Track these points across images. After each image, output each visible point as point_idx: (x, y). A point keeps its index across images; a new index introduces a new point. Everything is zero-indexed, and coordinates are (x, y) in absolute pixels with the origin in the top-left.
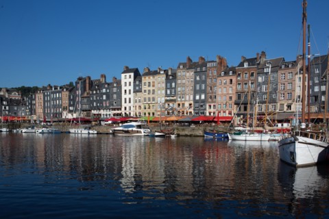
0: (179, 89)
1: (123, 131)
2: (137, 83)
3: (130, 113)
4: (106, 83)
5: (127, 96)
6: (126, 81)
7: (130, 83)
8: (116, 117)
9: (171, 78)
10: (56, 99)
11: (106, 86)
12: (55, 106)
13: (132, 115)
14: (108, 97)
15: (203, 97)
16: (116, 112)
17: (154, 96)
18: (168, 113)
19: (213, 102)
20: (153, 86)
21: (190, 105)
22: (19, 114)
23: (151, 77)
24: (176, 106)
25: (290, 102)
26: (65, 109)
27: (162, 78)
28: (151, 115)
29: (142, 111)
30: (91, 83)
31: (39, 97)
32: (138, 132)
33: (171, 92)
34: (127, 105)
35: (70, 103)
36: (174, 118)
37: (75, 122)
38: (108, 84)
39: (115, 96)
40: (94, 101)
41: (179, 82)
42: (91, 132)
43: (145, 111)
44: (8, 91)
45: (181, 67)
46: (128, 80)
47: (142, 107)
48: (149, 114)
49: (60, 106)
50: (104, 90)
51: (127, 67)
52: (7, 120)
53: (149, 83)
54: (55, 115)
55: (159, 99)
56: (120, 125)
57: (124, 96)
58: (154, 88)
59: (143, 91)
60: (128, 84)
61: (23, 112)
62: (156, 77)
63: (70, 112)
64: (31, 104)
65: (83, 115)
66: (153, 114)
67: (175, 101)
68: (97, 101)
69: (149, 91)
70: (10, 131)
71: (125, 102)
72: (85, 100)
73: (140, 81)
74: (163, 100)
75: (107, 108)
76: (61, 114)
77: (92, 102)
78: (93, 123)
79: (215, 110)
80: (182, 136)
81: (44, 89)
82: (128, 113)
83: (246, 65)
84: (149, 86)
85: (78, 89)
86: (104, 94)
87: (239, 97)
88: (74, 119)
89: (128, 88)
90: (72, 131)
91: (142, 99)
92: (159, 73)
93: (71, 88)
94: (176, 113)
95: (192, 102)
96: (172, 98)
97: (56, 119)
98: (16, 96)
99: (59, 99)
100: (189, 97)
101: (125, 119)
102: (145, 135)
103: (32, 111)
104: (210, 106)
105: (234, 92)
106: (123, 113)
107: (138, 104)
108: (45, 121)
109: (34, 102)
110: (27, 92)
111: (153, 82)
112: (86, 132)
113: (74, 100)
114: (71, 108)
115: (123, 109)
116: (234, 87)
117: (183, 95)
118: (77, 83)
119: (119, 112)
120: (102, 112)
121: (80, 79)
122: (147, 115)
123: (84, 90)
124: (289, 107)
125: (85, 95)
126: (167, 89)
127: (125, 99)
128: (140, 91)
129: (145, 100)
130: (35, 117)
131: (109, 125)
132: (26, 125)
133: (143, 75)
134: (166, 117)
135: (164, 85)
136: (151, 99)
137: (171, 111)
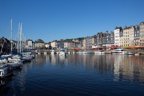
0: (141, 34)
1: (115, 52)
2: (121, 33)
3: (118, 45)
4: (108, 34)
5: (117, 38)
6: (116, 32)
7: (118, 33)
8: (112, 47)
9: (137, 29)
10: (90, 41)
11: (108, 35)
12: (90, 44)
13: (119, 46)
14: (109, 39)
16: (112, 45)
17: (128, 37)
18: (135, 44)
20: (128, 33)
22: (78, 47)
23: (127, 30)
24: (139, 41)
26: (93, 44)
27: (133, 30)
28: (127, 45)
29: (123, 44)
30: (102, 35)
31: (84, 41)
32: (121, 53)
33: (137, 35)
34: (117, 42)
35: (95, 42)
36: (138, 46)
37: (96, 49)
38: (109, 34)
39: (112, 39)
40: (103, 41)
41: (141, 30)
42: (102, 53)
43: (125, 44)
44: (75, 39)
45: (142, 24)
46: (117, 32)
47: (123, 42)
48: (126, 45)
49: (91, 44)
50: (107, 37)
51: (117, 27)
52: (74, 49)
53: (126, 32)
54: (90, 47)
55: (131, 39)
56: (114, 50)
57: (115, 38)
58: (128, 34)
59: (124, 36)
60: (117, 34)
61: (79, 46)
62: (130, 29)
63: (95, 45)
64: (82, 43)
65: (99, 47)
66: (128, 45)
67: (139, 39)
68: (105, 41)
69: (126, 36)
70: (75, 53)
71: (116, 41)
72: (100, 41)
73: (122, 32)
74: (133, 39)
75: (109, 44)
76: (92, 46)
77: (103, 42)
78: (103, 49)
80: (142, 54)
81: (86, 38)
82: (117, 45)
84: (126, 33)
85: (97, 37)
86: (107, 38)
88: (96, 48)
89: (117, 35)
90: (95, 52)
91: (123, 39)
92: (131, 28)
93: (95, 37)
94: (139, 44)
96: (137, 38)
97: (90, 48)
98: (77, 41)
99: (91, 41)
101: (116, 48)
102: (124, 54)
103: (82, 46)
106: (115, 45)
107: (121, 41)
108: (86, 49)
109: (83, 43)
110: (81, 39)
111: (128, 32)
112: (101, 53)
113: (96, 41)
114: (95, 44)
115: (115, 43)
117: (143, 36)
118: (97, 35)
119: (113, 45)
120: (107, 45)
121: (98, 33)
122: (125, 45)
123: (100, 37)
125: (100, 39)
126: (135, 34)
127: (116, 40)
128: (122, 36)
129: (125, 39)
130: (83, 48)
131: (110, 50)
132: (80, 50)
133: (124, 29)
134: (134, 46)
135: (133, 33)
136: (127, 39)
137: (137, 44)
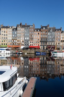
0: (18, 35)
15: (28, 38)
17: (7, 37)
19: (32, 41)
20: (7, 33)
21: (23, 41)
23: (6, 29)
24: (17, 41)
25: (59, 42)
27: (11, 30)
33: (14, 36)
41: (18, 32)
43: (2, 43)
45: (19, 26)
47: (1, 41)
48: (4, 44)
53: (5, 31)
55: (9, 38)
58: (7, 34)
59: (1, 34)
62: (8, 29)
66: (6, 44)
67: (16, 39)
69: (5, 34)
74: (11, 39)
79: (33, 44)
83: (44, 28)
87: (42, 39)
94: (17, 44)
95: (24, 40)
100: (22, 38)
104: (31, 42)
105: (40, 37)
116: (40, 36)
117: (20, 37)
124: (59, 44)
126: (13, 34)
129: (2, 38)
135: (11, 33)
136: (5, 38)
137: (14, 43)
